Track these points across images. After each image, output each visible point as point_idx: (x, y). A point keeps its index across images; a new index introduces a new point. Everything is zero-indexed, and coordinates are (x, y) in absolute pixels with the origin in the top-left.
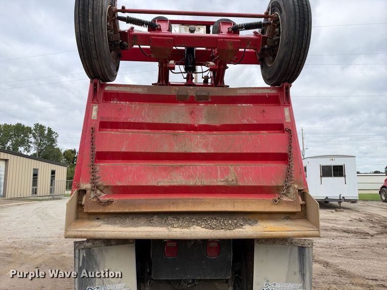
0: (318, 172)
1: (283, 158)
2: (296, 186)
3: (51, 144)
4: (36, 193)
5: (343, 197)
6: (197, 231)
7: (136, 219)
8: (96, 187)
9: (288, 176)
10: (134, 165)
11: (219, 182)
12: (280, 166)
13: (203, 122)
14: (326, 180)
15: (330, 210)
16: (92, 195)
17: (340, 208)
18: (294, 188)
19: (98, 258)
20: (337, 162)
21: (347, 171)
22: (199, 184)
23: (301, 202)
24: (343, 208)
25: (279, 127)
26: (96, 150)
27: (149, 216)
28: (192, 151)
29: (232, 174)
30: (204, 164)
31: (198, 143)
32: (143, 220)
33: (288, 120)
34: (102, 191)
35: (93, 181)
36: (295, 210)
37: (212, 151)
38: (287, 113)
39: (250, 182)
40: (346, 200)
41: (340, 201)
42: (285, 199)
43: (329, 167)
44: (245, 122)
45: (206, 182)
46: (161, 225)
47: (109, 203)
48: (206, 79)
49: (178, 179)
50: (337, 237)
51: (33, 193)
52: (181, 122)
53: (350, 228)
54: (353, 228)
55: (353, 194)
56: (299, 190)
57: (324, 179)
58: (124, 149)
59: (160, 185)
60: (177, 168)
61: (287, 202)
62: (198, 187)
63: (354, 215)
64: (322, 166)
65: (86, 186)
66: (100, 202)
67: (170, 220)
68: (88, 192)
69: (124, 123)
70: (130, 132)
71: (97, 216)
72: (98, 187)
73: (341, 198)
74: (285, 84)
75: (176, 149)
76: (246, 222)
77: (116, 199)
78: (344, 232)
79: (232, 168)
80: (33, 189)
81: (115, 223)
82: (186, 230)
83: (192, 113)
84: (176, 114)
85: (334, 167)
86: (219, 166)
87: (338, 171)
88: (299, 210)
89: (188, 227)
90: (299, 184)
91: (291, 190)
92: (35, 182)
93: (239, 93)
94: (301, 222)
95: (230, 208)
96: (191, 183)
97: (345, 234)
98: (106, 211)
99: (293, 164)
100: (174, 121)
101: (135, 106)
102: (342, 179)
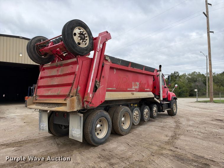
10: (43, 89)
11: (56, 93)
13: (59, 74)
19: (42, 115)
22: (52, 95)
26: (38, 85)
28: (54, 84)
29: (59, 91)
31: (56, 81)
33: (77, 70)
37: (58, 84)
39: (62, 93)
44: (68, 72)
58: (42, 85)
59: (46, 95)
60: (50, 90)
69: (44, 77)
77: (39, 99)
79: (60, 89)
84: (54, 72)
91: (70, 96)
99: (73, 86)
100: (53, 75)
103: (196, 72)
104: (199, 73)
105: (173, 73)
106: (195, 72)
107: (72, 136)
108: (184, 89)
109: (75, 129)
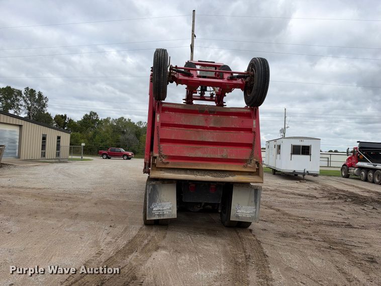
0: (289, 150)
1: (250, 146)
2: (255, 160)
3: (42, 108)
4: (44, 156)
5: (308, 172)
6: (208, 178)
7: (179, 172)
8: (161, 156)
9: (252, 155)
10: (178, 146)
11: (218, 156)
12: (248, 150)
13: (212, 125)
14: (295, 157)
15: (296, 181)
16: (159, 159)
17: (303, 179)
18: (254, 161)
20: (305, 143)
21: (313, 151)
22: (209, 157)
23: (257, 168)
24: (306, 180)
25: (249, 130)
26: (160, 138)
27: (186, 170)
28: (206, 140)
29: (225, 152)
30: (211, 147)
31: (209, 136)
32: (183, 172)
33: (255, 127)
34: (163, 157)
35: (159, 153)
36: (253, 171)
37: (216, 141)
38: (254, 123)
39: (233, 157)
40: (309, 174)
41: (304, 174)
42: (249, 165)
43: (299, 146)
44: (233, 126)
45: (213, 156)
46: (191, 174)
47: (168, 163)
48: (212, 95)
49: (199, 154)
50: (292, 198)
51: (42, 156)
52: (201, 125)
53: (305, 193)
54: (307, 193)
55: (315, 169)
56: (256, 162)
57: (293, 156)
58: (173, 138)
59: (191, 156)
60: (198, 148)
61: (250, 167)
62: (209, 158)
63: (313, 186)
64: (293, 146)
65: (156, 155)
66: (163, 163)
67: (195, 172)
68: (158, 158)
69: (172, 124)
70: (175, 129)
71: (161, 169)
72: (162, 156)
73: (305, 172)
74: (255, 108)
75: (198, 139)
76: (230, 175)
77: (170, 161)
78: (299, 195)
79: (225, 150)
80: (42, 152)
81: (170, 173)
82: (203, 177)
83: (206, 120)
84: (198, 120)
85: (303, 147)
86: (219, 148)
87: (306, 150)
88: (255, 171)
89: (204, 176)
90: (257, 159)
91: (253, 162)
92: (44, 147)
93: (231, 110)
94: (256, 177)
95: (223, 169)
96: (205, 156)
97: (299, 197)
98: (166, 167)
99: (255, 149)
100: (197, 124)
101: (178, 115)
102: (308, 157)
103: (125, 118)
104: (129, 120)
105: (89, 114)
106: (123, 118)
107: (238, 217)
108: (108, 143)
109: (244, 207)
